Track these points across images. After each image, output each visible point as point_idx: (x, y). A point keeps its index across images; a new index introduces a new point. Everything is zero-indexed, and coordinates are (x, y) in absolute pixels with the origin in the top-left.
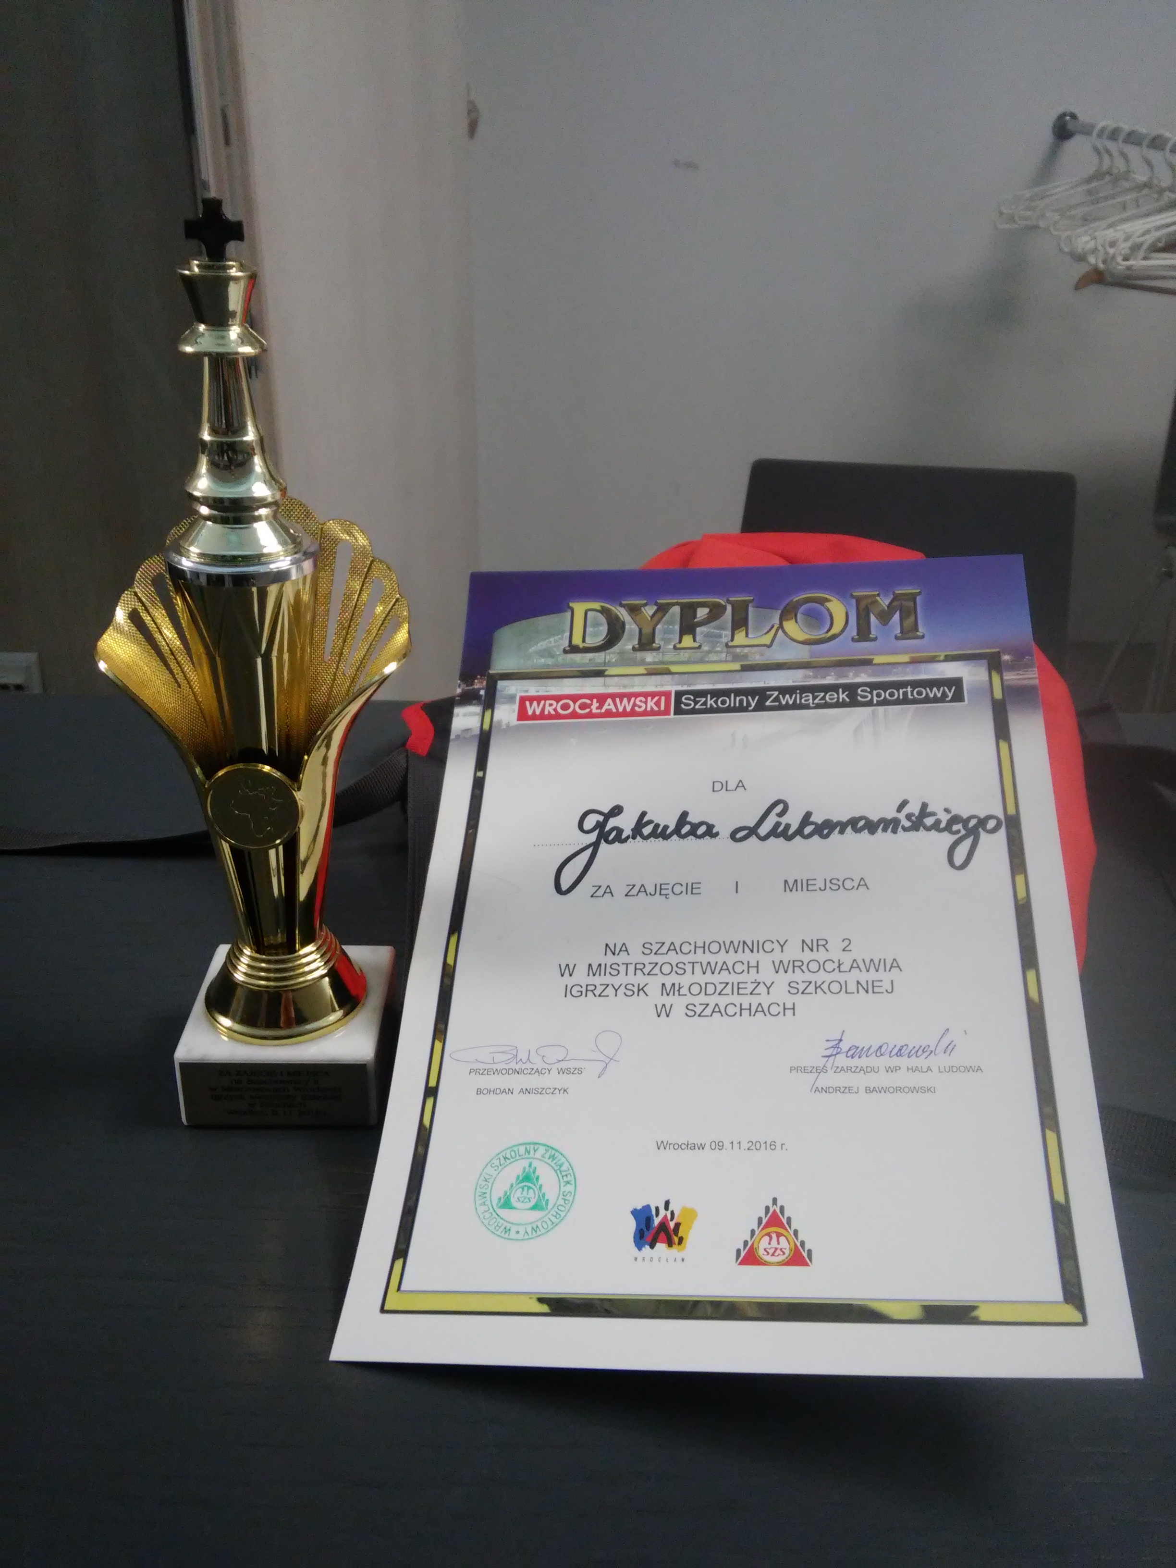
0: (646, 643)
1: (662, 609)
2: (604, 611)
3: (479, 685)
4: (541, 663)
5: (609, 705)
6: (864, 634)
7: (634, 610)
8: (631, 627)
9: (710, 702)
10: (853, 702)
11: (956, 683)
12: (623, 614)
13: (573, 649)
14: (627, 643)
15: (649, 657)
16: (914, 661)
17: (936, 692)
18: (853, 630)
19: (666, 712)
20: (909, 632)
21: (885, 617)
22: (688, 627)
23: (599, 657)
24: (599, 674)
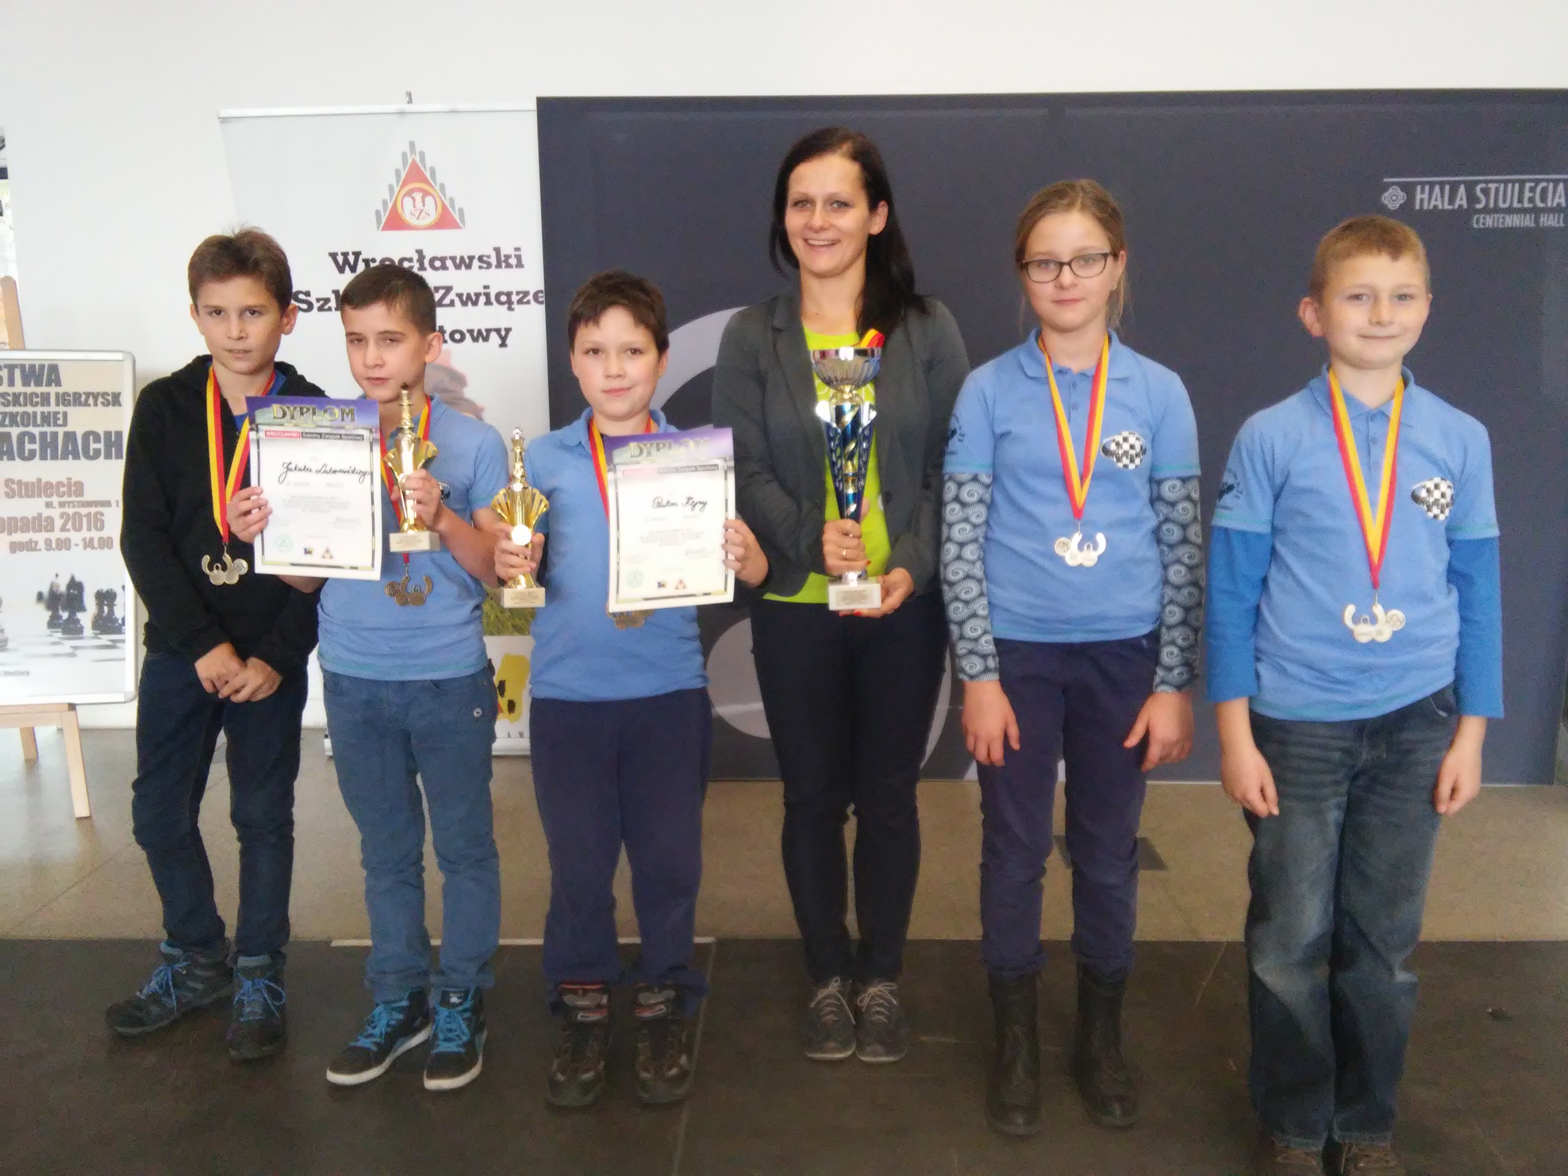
0: (292, 418)
1: (295, 408)
2: (282, 408)
3: (254, 426)
4: (268, 421)
5: (286, 434)
6: (343, 420)
7: (288, 408)
8: (288, 413)
9: (310, 435)
10: (341, 438)
11: (362, 436)
12: (286, 409)
13: (275, 418)
14: (288, 417)
15: (294, 421)
16: (354, 428)
17: (358, 438)
18: (340, 418)
19: (299, 437)
20: (353, 420)
21: (348, 415)
22: (302, 414)
23: (282, 421)
24: (282, 425)
